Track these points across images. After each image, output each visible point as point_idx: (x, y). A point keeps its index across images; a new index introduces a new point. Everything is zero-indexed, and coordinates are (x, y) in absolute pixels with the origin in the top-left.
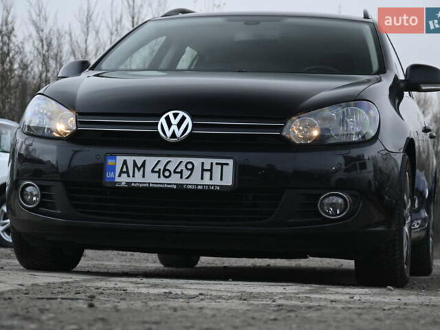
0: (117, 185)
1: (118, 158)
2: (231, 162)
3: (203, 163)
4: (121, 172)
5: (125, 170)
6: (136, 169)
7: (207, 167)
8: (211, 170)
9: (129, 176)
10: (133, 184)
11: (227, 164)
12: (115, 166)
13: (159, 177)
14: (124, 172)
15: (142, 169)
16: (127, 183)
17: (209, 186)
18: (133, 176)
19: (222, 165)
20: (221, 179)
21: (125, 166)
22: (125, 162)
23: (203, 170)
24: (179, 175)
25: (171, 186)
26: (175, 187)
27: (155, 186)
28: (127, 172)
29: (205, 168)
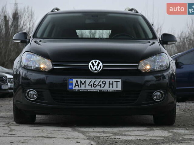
0: (74, 91)
1: (74, 80)
2: (120, 80)
3: (109, 81)
4: (76, 85)
5: (77, 84)
6: (82, 84)
7: (111, 83)
8: (113, 84)
9: (79, 87)
10: (81, 90)
11: (119, 81)
12: (73, 83)
13: (92, 87)
14: (77, 86)
15: (84, 84)
16: (78, 90)
17: (112, 90)
18: (81, 87)
19: (117, 82)
20: (117, 87)
21: (77, 83)
22: (77, 81)
23: (109, 84)
24: (100, 86)
25: (97, 91)
26: (98, 91)
27: (90, 91)
28: (78, 85)
29: (110, 83)
